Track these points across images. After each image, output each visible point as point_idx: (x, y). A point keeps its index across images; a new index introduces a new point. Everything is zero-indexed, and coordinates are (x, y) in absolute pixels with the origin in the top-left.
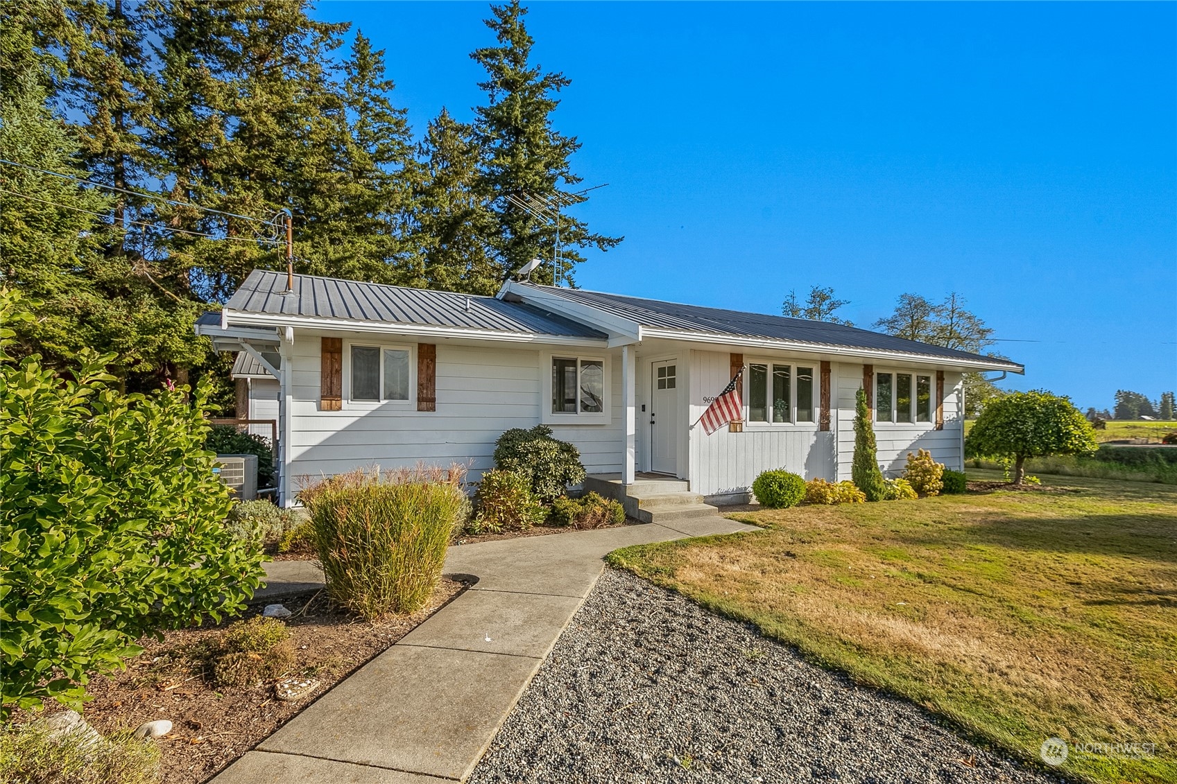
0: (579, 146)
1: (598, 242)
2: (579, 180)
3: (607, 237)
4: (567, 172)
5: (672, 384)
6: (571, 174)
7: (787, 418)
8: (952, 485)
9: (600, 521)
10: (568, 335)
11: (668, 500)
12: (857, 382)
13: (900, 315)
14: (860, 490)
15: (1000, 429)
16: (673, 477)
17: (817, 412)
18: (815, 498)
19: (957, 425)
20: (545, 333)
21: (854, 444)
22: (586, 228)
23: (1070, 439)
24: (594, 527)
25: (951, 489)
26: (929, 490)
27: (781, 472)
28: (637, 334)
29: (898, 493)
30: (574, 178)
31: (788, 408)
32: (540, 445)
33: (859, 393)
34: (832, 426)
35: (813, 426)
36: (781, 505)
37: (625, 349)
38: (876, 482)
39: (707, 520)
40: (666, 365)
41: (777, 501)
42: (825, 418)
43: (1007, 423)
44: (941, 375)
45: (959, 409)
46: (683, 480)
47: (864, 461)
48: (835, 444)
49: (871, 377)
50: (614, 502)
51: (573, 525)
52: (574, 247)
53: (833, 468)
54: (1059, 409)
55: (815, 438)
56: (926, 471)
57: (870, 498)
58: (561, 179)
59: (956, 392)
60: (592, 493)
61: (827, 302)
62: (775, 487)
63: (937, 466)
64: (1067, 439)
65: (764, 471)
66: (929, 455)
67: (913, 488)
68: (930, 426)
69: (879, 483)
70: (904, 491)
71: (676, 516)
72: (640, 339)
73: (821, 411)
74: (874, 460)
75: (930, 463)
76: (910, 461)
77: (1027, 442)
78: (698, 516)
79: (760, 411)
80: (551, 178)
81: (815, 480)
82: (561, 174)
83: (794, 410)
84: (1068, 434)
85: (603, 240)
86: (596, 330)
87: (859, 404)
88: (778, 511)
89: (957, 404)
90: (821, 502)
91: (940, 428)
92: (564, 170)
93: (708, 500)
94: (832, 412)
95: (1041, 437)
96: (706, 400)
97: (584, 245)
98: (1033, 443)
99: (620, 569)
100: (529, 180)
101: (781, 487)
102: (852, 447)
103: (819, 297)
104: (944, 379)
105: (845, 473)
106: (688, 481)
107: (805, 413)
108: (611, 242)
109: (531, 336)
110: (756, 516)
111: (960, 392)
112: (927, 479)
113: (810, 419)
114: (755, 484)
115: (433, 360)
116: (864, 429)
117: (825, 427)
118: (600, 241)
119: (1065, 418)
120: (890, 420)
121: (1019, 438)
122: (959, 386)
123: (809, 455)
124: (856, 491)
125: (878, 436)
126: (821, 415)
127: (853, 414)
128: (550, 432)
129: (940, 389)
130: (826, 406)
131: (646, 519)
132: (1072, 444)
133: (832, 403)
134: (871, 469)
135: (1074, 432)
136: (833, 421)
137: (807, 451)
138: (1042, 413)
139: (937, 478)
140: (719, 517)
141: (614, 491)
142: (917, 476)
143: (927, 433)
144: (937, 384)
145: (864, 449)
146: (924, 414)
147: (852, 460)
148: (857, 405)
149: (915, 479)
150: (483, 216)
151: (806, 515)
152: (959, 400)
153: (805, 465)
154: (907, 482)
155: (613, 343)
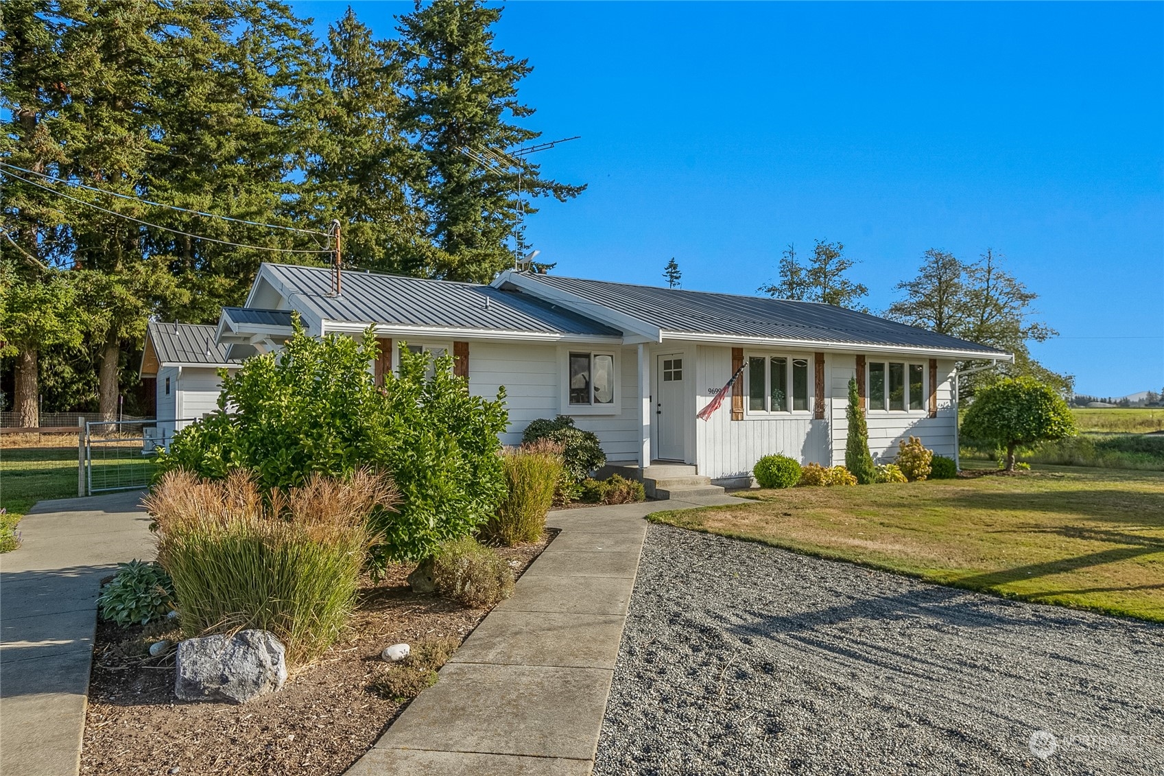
0: (530, 70)
1: (555, 191)
2: (531, 112)
3: (565, 184)
4: (516, 103)
5: (678, 376)
6: (520, 105)
7: (784, 407)
8: (942, 470)
9: (625, 498)
10: (588, 333)
11: (681, 482)
12: (849, 372)
13: (926, 277)
14: (852, 474)
15: (988, 416)
16: (682, 462)
17: (812, 401)
18: (810, 480)
19: (950, 413)
20: (569, 332)
21: (847, 431)
22: (537, 171)
23: (1050, 425)
24: (622, 503)
25: (941, 475)
26: (918, 475)
27: (779, 456)
28: (658, 337)
29: (889, 477)
30: (524, 109)
31: (785, 398)
32: (568, 433)
33: (851, 383)
34: (827, 414)
35: (808, 414)
36: (780, 486)
37: (641, 347)
38: (867, 467)
39: (716, 497)
40: (672, 358)
41: (776, 482)
42: (820, 407)
43: (994, 411)
44: (933, 363)
45: (953, 397)
46: (691, 464)
47: (856, 447)
48: (830, 431)
49: (863, 367)
50: (635, 484)
51: (604, 501)
52: (524, 196)
53: (828, 456)
54: (1041, 397)
55: (810, 426)
56: (916, 457)
57: (861, 481)
58: (507, 111)
59: (950, 380)
60: (615, 475)
61: (836, 260)
62: (774, 469)
63: (926, 452)
64: (1047, 425)
65: (763, 456)
66: (919, 441)
67: (903, 473)
68: (923, 414)
69: (870, 467)
70: (894, 476)
71: (689, 494)
72: (661, 341)
73: (816, 400)
74: (866, 446)
75: (919, 449)
76: (902, 448)
77: (1011, 428)
78: (708, 494)
79: (759, 401)
80: (494, 109)
81: (811, 464)
82: (508, 104)
83: (791, 400)
84: (1049, 420)
85: (561, 188)
86: (609, 327)
87: (851, 393)
88: (777, 490)
89: (951, 392)
90: (815, 484)
91: (934, 415)
92: (512, 99)
93: (716, 482)
94: (827, 401)
95: (1023, 424)
96: (711, 391)
97: (537, 194)
98: (1016, 429)
99: (660, 523)
100: (469, 113)
101: (779, 469)
102: (845, 434)
103: (826, 254)
104: (936, 367)
105: (839, 458)
106: (696, 466)
107: (801, 402)
108: (573, 191)
109: (558, 335)
110: (758, 494)
111: (953, 379)
112: (916, 465)
113: (806, 408)
114: (756, 468)
115: (467, 357)
116: (855, 417)
117: (819, 415)
118: (558, 190)
119: (1046, 405)
120: (883, 408)
121: (1004, 425)
122: (952, 374)
123: (805, 442)
124: (848, 475)
125: (870, 424)
126: (816, 404)
127: (845, 403)
128: (572, 421)
129: (933, 377)
130: (820, 395)
131: (665, 496)
132: (1051, 430)
133: (826, 392)
134: (862, 455)
135: (1054, 419)
136: (827, 409)
137: (803, 438)
138: (1026, 400)
139: (926, 464)
140: (727, 496)
141: (634, 474)
142: (907, 462)
143: (920, 421)
144: (930, 372)
145: (856, 435)
146: (917, 402)
147: (845, 447)
148: (850, 394)
149: (906, 465)
150: (411, 156)
151: (801, 493)
152: (953, 387)
153: (802, 451)
154: (897, 467)
155: (627, 341)
